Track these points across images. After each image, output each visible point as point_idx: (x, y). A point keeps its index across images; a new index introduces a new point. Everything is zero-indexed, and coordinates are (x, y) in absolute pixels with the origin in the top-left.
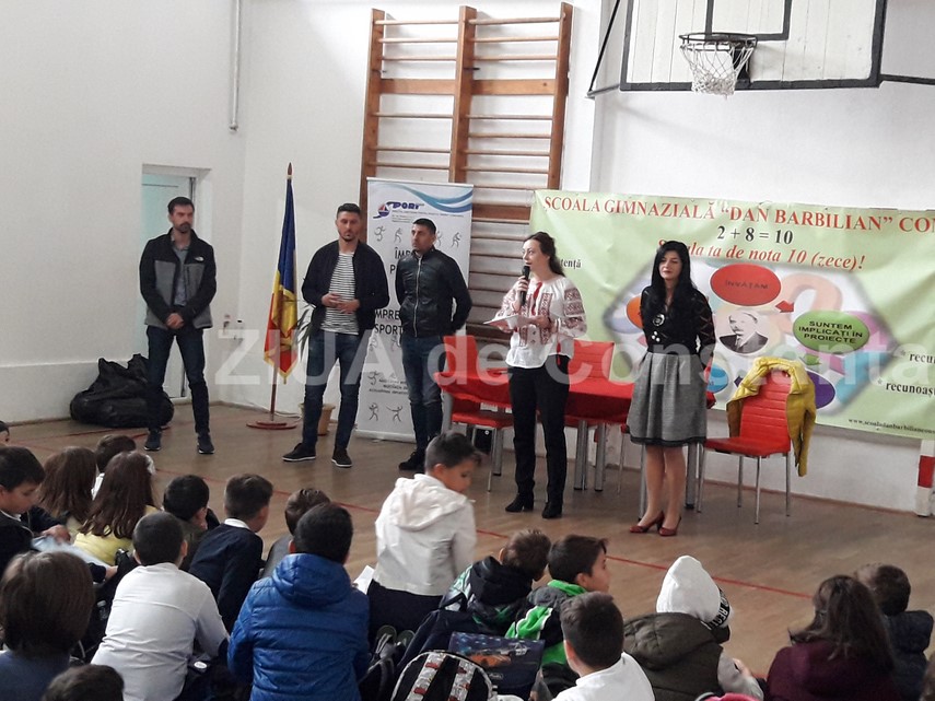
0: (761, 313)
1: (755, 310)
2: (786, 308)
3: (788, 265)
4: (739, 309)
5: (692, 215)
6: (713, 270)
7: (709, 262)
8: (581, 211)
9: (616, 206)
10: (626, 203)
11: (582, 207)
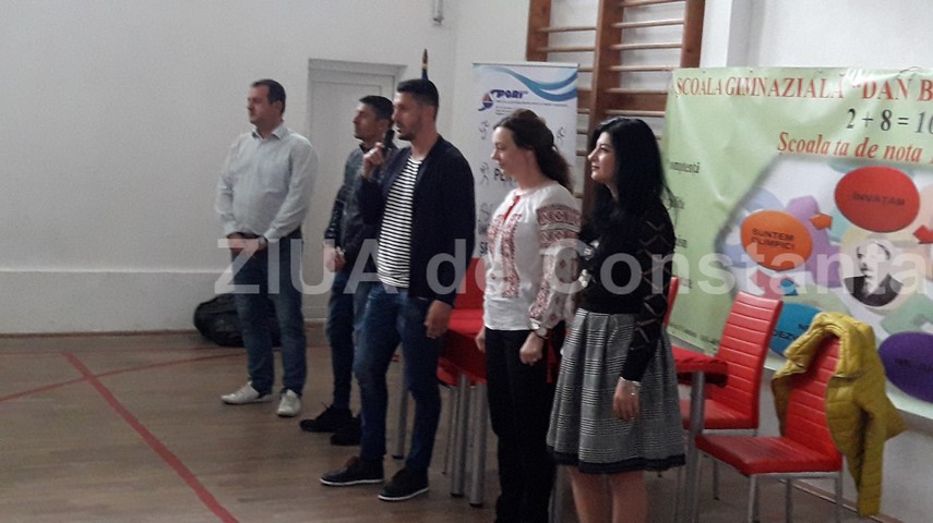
0: (896, 244)
1: (889, 238)
2: (926, 236)
4: (870, 237)
5: (818, 93)
6: (839, 176)
7: (835, 164)
8: (706, 95)
9: (736, 85)
10: (747, 79)
11: (707, 90)
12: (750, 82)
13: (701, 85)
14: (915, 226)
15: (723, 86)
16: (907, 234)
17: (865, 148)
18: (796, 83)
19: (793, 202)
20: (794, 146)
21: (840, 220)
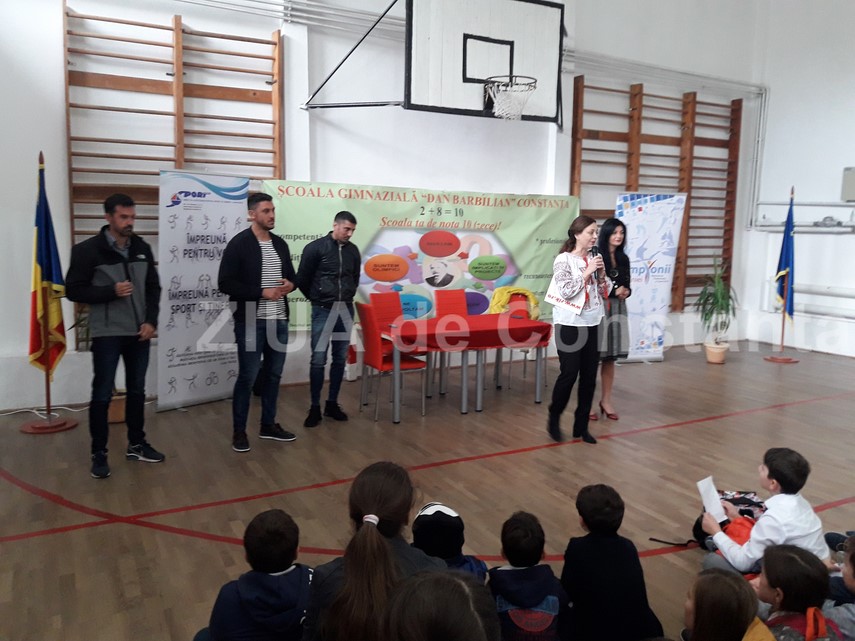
0: (450, 261)
1: (445, 259)
2: (464, 256)
3: (464, 230)
5: (402, 199)
6: (420, 236)
7: (418, 229)
8: (316, 197)
9: (348, 193)
10: (356, 191)
11: (316, 194)
12: (359, 192)
13: (308, 191)
14: (459, 252)
15: (335, 193)
16: (454, 256)
17: (431, 223)
18: (389, 195)
19: (395, 250)
20: (390, 224)
21: (422, 255)
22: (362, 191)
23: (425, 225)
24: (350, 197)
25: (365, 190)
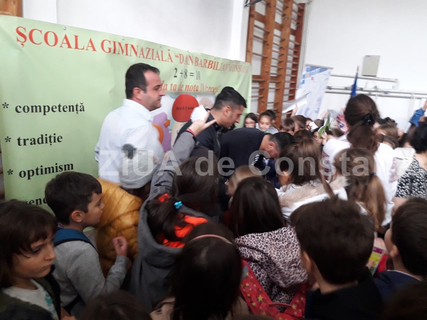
5: (160, 58)
6: (173, 101)
8: (73, 50)
9: (112, 47)
10: (120, 44)
11: (73, 44)
12: (123, 46)
13: (61, 39)
15: (98, 46)
17: (181, 86)
21: (173, 121)
22: (127, 45)
23: (177, 89)
24: (114, 52)
25: (130, 43)
